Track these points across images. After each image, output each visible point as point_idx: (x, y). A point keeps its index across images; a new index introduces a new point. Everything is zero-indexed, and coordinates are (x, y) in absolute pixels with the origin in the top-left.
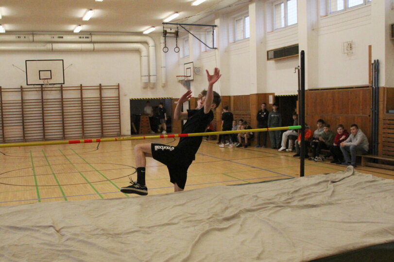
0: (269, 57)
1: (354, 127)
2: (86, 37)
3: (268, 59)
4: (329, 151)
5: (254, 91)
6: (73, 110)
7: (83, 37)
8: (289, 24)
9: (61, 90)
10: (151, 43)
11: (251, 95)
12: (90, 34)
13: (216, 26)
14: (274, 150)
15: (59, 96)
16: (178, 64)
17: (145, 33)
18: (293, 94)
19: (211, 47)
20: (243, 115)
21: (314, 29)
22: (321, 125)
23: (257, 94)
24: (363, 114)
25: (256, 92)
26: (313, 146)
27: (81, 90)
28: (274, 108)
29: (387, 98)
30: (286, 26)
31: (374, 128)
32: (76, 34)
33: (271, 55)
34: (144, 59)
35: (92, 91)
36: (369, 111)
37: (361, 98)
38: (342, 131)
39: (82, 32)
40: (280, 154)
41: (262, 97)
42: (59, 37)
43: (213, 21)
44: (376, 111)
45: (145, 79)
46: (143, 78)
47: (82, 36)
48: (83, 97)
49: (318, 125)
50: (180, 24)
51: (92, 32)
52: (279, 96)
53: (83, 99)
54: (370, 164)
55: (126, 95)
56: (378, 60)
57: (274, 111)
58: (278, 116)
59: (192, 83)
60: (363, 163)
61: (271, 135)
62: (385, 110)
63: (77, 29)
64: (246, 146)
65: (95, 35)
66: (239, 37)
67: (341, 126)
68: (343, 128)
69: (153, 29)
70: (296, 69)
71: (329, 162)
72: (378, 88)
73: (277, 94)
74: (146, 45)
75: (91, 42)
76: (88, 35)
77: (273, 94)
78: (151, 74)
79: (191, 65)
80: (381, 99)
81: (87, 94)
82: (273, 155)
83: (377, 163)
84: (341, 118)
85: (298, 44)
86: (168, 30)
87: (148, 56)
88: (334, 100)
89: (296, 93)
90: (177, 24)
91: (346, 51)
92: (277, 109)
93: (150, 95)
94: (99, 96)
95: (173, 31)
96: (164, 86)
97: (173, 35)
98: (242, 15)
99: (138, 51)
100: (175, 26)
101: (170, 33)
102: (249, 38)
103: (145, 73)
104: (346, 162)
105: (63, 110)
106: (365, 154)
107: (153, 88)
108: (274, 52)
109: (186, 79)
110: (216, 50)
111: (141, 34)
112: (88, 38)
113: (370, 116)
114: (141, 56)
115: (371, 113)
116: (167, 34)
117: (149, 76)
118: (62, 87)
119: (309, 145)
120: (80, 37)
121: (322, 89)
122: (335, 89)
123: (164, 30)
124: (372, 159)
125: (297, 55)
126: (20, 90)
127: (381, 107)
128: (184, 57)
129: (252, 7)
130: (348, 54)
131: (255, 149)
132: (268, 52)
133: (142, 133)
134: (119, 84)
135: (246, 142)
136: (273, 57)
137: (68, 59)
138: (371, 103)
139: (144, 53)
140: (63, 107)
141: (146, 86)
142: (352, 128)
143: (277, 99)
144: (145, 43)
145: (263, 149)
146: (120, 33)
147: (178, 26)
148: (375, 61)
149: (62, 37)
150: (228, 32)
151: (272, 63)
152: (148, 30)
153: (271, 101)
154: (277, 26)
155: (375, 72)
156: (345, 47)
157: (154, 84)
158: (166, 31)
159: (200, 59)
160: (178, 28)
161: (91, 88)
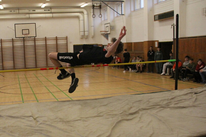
0: (155, 19)
2: (48, 10)
3: (155, 20)
4: (192, 75)
5: (146, 40)
6: (41, 52)
7: (47, 10)
9: (35, 40)
10: (85, 12)
11: (144, 42)
12: (51, 8)
13: (123, 1)
14: (159, 74)
15: (33, 44)
16: (101, 24)
17: (82, 7)
18: (170, 41)
19: (121, 14)
20: (139, 54)
21: (184, 1)
22: (187, 59)
23: (148, 42)
25: (147, 40)
26: (182, 72)
27: (46, 40)
28: (158, 49)
32: (43, 8)
33: (157, 18)
34: (82, 22)
35: (52, 41)
38: (201, 63)
39: (46, 7)
40: (162, 76)
41: (151, 43)
42: (33, 11)
45: (82, 34)
46: (81, 33)
47: (46, 9)
48: (47, 44)
51: (52, 7)
52: (161, 42)
53: (47, 45)
55: (71, 43)
57: (158, 51)
58: (161, 54)
59: (109, 35)
61: (156, 65)
63: (43, 6)
64: (141, 72)
65: (53, 8)
66: (137, 7)
67: (200, 60)
68: (202, 61)
69: (86, 5)
70: (172, 25)
71: (192, 82)
73: (160, 41)
74: (83, 14)
75: (51, 13)
76: (49, 9)
77: (158, 41)
78: (85, 30)
81: (49, 43)
82: (158, 77)
84: (200, 55)
85: (174, 11)
86: (95, 5)
87: (84, 20)
88: (196, 44)
89: (172, 40)
91: (204, 14)
92: (160, 50)
93: (85, 42)
94: (56, 43)
95: (98, 5)
96: (93, 37)
97: (99, 7)
99: (78, 17)
100: (99, 2)
101: (96, 6)
102: (143, 8)
103: (82, 29)
104: (203, 81)
105: (35, 51)
107: (86, 39)
108: (159, 16)
109: (106, 33)
110: (124, 15)
111: (79, 7)
112: (49, 10)
114: (80, 20)
117: (84, 31)
118: (35, 39)
119: (180, 71)
120: (45, 10)
121: (188, 38)
122: (197, 37)
125: (173, 17)
126: (12, 41)
128: (104, 20)
131: (147, 73)
132: (155, 16)
134: (67, 36)
135: (141, 70)
136: (158, 19)
137: (38, 23)
139: (81, 18)
140: (35, 50)
141: (83, 37)
143: (160, 44)
144: (82, 12)
146: (67, 7)
147: (101, 2)
149: (35, 11)
151: (157, 23)
152: (83, 5)
153: (156, 45)
157: (87, 36)
158: (94, 5)
159: (113, 21)
160: (101, 3)
161: (51, 39)
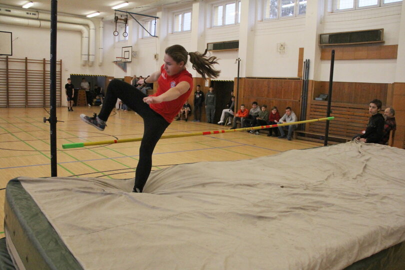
0: (209, 49)
1: (288, 110)
2: (33, 14)
6: (17, 81)
7: (30, 14)
8: (227, 23)
9: (7, 61)
10: (92, 26)
12: (37, 11)
13: (158, 18)
15: (4, 67)
16: (114, 47)
17: (88, 16)
19: (154, 35)
21: (252, 30)
23: (196, 78)
24: (294, 99)
27: (26, 62)
28: (211, 89)
29: (315, 89)
30: (224, 25)
31: (303, 111)
32: (25, 10)
33: (211, 47)
34: (85, 40)
35: (36, 64)
36: (299, 98)
37: (293, 87)
39: (31, 9)
41: (199, 81)
42: (7, 10)
43: (155, 12)
44: (305, 98)
45: (85, 58)
46: (83, 56)
47: (29, 12)
48: (28, 69)
49: (253, 106)
50: (129, 13)
51: (39, 10)
52: (215, 81)
53: (28, 72)
54: (299, 137)
55: (67, 71)
56: (309, 60)
57: (210, 92)
59: (128, 64)
60: (294, 136)
62: (313, 98)
63: (30, 5)
64: (186, 120)
65: (41, 12)
67: (275, 108)
69: (97, 14)
70: (236, 60)
72: (308, 80)
74: (88, 28)
75: (37, 19)
76: (34, 11)
78: (90, 54)
79: (130, 49)
80: (310, 88)
81: (31, 67)
83: (304, 136)
84: (274, 102)
85: (238, 41)
86: (119, 17)
87: (89, 38)
88: (269, 87)
90: (127, 12)
91: (279, 50)
93: (88, 72)
94: (42, 70)
95: (123, 18)
96: (101, 65)
97: (123, 21)
98: (181, 12)
99: (80, 32)
100: (125, 14)
101: (121, 19)
103: (85, 52)
105: (7, 79)
106: (296, 130)
107: (91, 66)
108: (214, 45)
109: (124, 60)
110: (157, 38)
111: (84, 17)
112: (35, 14)
113: (300, 101)
114: (82, 37)
115: (301, 99)
116: (119, 21)
117: (89, 55)
118: (7, 58)
120: (28, 13)
121: (258, 78)
122: (270, 78)
123: (115, 16)
124: (300, 133)
127: (309, 95)
129: (196, 6)
130: (280, 53)
132: (208, 44)
133: (79, 105)
134: (61, 60)
135: (186, 117)
136: (212, 49)
137: (16, 33)
138: (302, 91)
139: (85, 34)
140: (7, 77)
141: (87, 64)
142: (286, 110)
143: (212, 83)
144: (87, 25)
145: (198, 123)
146: (63, 14)
147: (128, 14)
148: (306, 60)
149: (10, 11)
150: (168, 24)
152: (92, 14)
153: (207, 84)
154: (215, 24)
155: (306, 68)
156: (279, 48)
157: (93, 63)
158: (117, 17)
159: (137, 44)
160: (127, 16)
161: (35, 62)
